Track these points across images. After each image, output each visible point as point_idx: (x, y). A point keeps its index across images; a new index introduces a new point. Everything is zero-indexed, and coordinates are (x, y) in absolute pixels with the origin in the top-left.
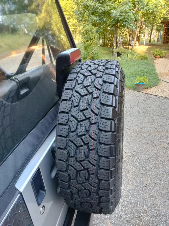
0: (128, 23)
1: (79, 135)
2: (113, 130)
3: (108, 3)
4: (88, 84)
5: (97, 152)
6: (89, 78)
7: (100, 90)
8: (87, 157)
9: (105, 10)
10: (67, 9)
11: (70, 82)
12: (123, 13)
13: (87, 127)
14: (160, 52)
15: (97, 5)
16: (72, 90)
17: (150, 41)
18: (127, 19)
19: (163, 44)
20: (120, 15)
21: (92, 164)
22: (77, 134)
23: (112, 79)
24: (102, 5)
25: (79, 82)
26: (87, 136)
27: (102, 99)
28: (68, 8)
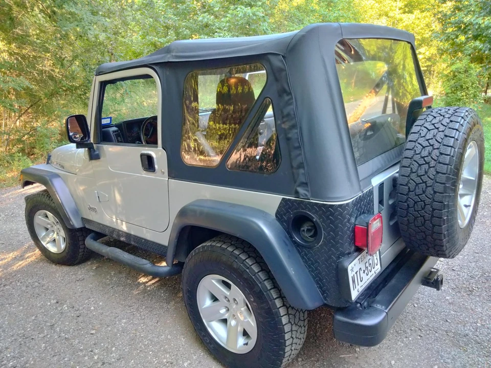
1: (419, 175)
2: (448, 172)
4: (431, 138)
5: (433, 189)
6: (432, 132)
7: (440, 143)
8: (424, 192)
11: (414, 134)
13: (426, 170)
16: (415, 142)
21: (428, 198)
22: (417, 175)
23: (453, 133)
25: (422, 135)
26: (426, 176)
27: (442, 150)
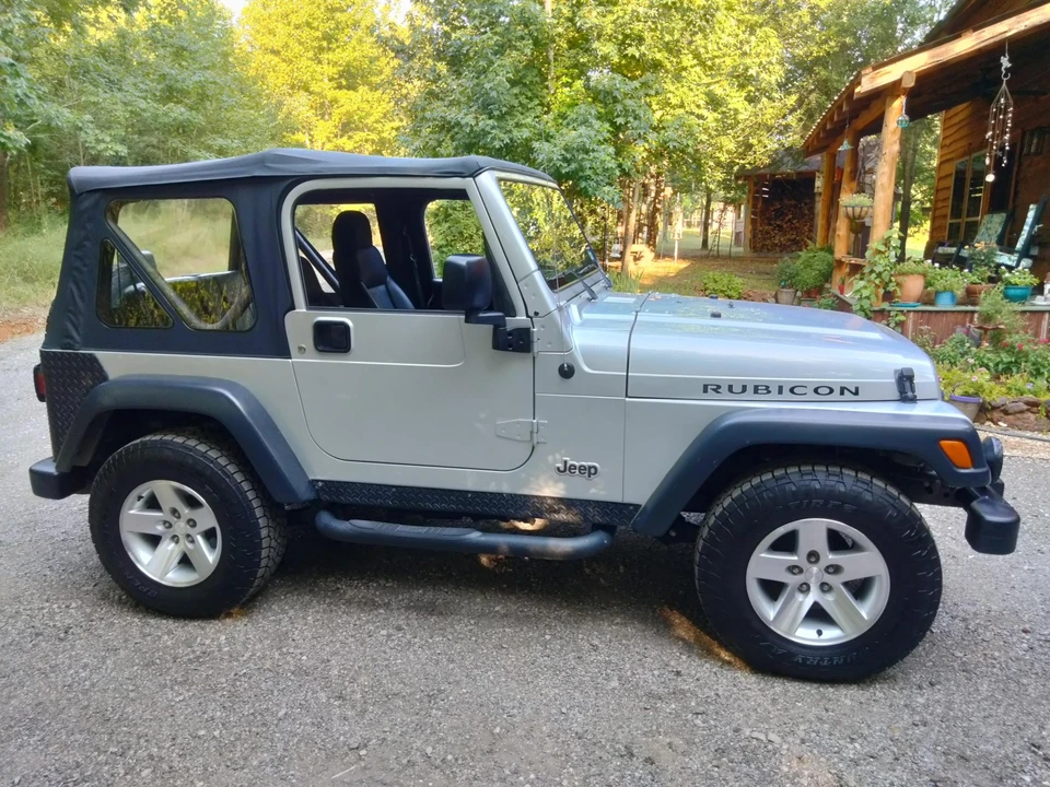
0: (597, 182)
3: (522, 117)
9: (511, 140)
10: (369, 121)
12: (576, 154)
14: (726, 282)
15: (485, 123)
17: (705, 242)
18: (588, 172)
19: (750, 254)
20: (565, 160)
24: (503, 124)
28: (372, 119)
